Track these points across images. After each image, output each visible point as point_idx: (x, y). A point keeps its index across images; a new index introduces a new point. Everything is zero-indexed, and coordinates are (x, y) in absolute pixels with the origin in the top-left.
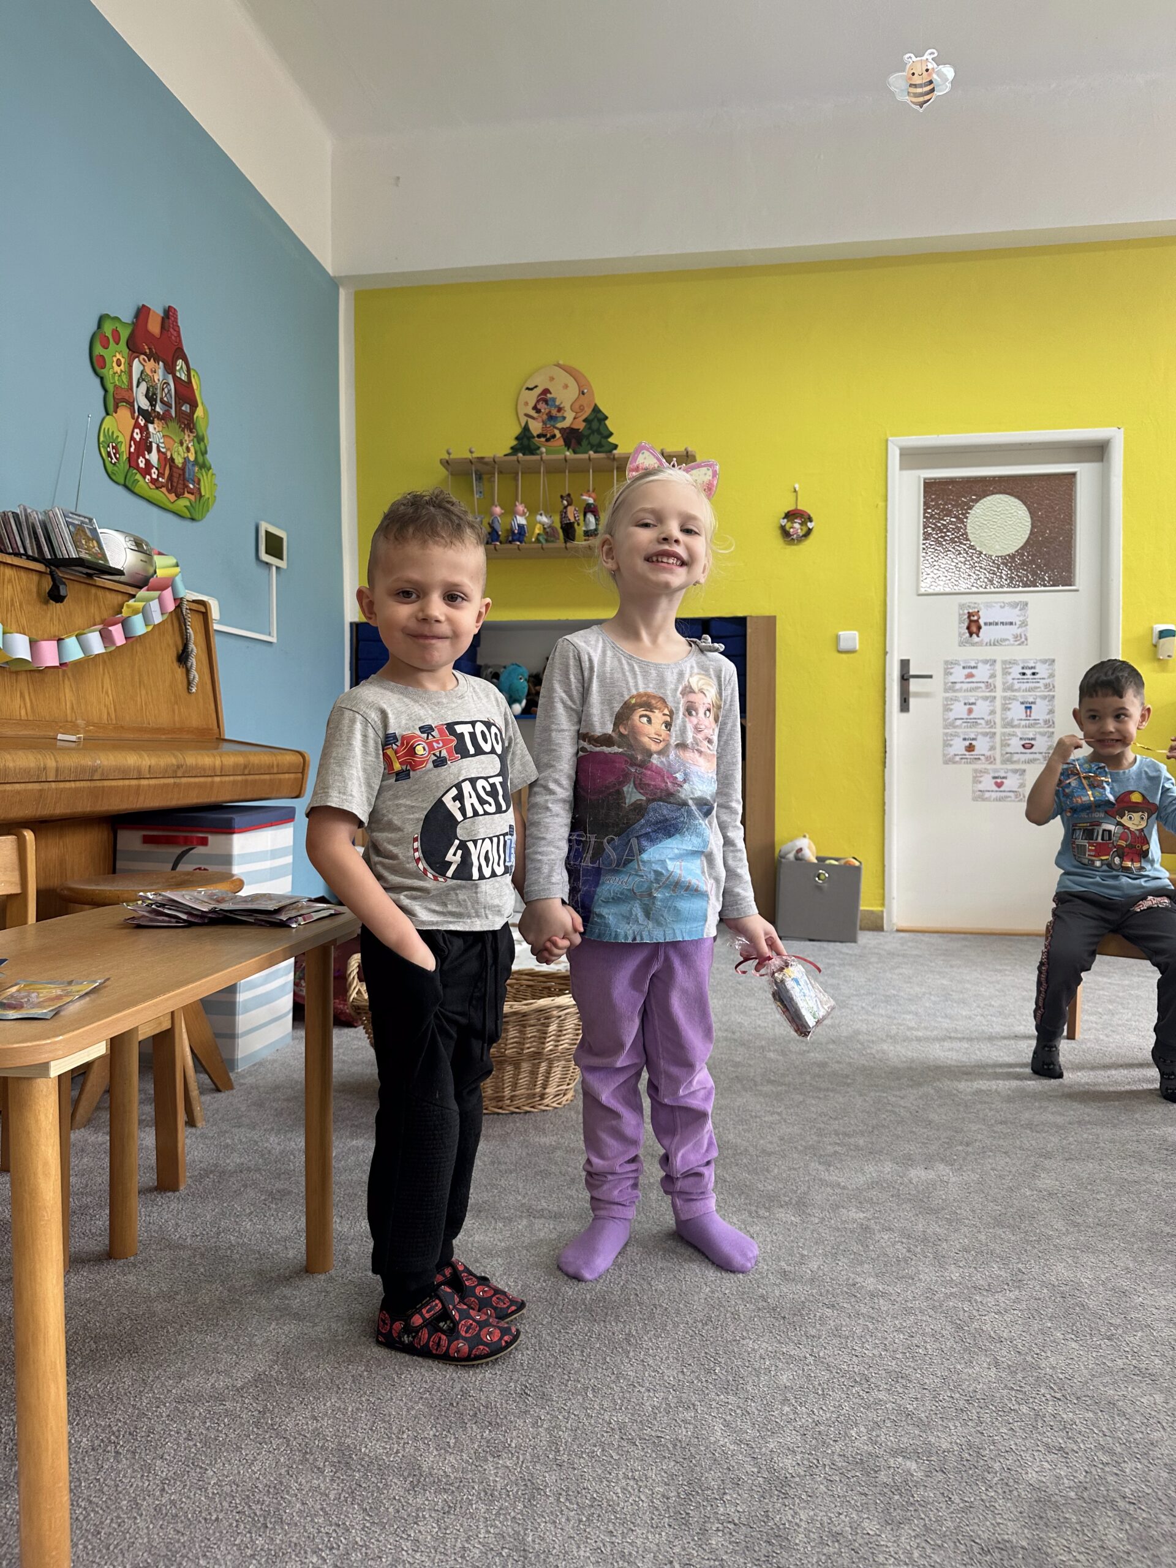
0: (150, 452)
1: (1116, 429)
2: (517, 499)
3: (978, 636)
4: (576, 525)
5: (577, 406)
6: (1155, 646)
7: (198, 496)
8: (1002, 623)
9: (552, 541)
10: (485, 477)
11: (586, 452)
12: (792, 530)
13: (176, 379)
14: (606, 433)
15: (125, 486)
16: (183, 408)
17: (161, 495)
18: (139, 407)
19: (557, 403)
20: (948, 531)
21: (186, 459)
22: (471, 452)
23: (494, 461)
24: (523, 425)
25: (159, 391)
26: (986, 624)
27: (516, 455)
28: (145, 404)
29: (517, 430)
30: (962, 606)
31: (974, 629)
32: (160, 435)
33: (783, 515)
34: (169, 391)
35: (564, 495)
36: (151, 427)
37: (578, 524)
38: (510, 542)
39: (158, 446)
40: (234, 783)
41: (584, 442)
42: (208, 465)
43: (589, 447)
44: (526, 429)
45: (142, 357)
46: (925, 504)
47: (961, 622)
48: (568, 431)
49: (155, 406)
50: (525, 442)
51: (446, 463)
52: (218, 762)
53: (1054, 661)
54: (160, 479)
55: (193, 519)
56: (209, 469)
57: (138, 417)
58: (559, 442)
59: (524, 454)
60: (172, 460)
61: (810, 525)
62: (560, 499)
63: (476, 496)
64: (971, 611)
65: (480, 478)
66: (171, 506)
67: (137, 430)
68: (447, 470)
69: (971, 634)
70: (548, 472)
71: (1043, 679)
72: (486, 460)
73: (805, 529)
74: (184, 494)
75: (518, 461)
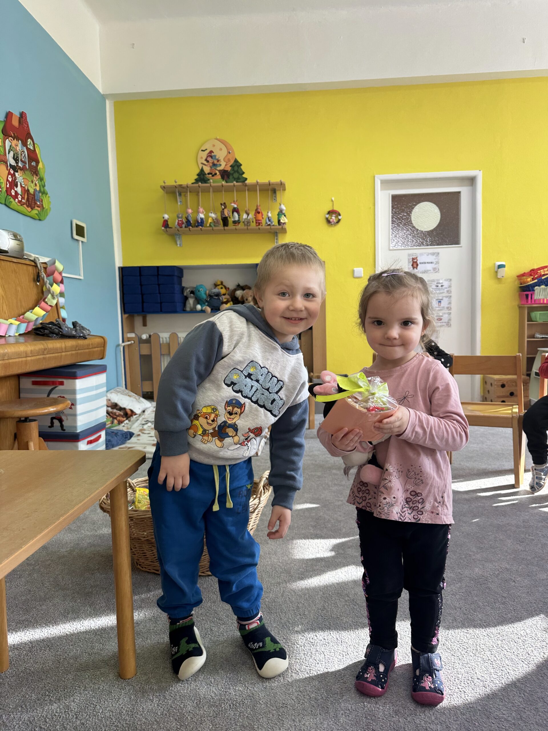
0: (17, 187)
1: (478, 171)
2: (198, 205)
3: (417, 269)
4: (228, 218)
5: (226, 159)
6: (496, 272)
7: (42, 208)
8: (428, 263)
9: (217, 226)
10: (183, 194)
11: (232, 182)
12: (331, 220)
13: (28, 149)
14: (241, 173)
15: (6, 205)
16: (32, 164)
17: (24, 209)
18: (10, 164)
19: (217, 157)
20: (403, 219)
21: (35, 190)
22: (176, 182)
23: (187, 186)
24: (201, 168)
25: (19, 156)
26: (420, 263)
27: (198, 183)
28: (13, 163)
29: (198, 171)
30: (409, 255)
31: (415, 266)
32: (21, 178)
33: (327, 213)
34: (25, 155)
35: (222, 203)
36: (16, 174)
37: (230, 218)
38: (197, 227)
39: (21, 184)
40: (72, 354)
41: (231, 177)
42: (46, 192)
43: (233, 179)
44: (202, 170)
45: (10, 138)
46: (392, 207)
47: (409, 262)
48: (222, 171)
49: (18, 163)
50: (202, 176)
51: (164, 188)
52: (63, 346)
53: (451, 280)
54: (23, 201)
55: (40, 220)
56: (47, 194)
57: (10, 169)
58: (218, 177)
59: (202, 183)
60: (28, 190)
61: (340, 217)
62: (220, 206)
63: (179, 204)
64: (413, 257)
65: (180, 195)
66: (29, 214)
67: (10, 176)
68: (164, 190)
69: (414, 268)
70: (214, 191)
71: (446, 288)
72: (183, 186)
73: (337, 219)
74: (35, 207)
75: (199, 186)
